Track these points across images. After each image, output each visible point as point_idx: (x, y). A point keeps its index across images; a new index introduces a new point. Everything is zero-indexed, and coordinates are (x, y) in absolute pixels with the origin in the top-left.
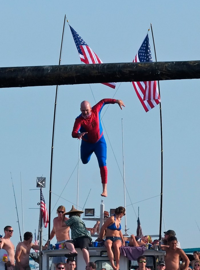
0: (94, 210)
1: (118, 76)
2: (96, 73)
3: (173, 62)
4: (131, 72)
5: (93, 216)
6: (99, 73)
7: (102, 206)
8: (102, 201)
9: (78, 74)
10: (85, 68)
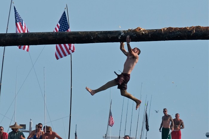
0: (25, 125)
1: (66, 40)
2: (52, 38)
3: (101, 31)
4: (74, 37)
5: (25, 129)
6: (53, 38)
7: (30, 123)
8: (31, 120)
9: (40, 39)
10: (45, 35)
